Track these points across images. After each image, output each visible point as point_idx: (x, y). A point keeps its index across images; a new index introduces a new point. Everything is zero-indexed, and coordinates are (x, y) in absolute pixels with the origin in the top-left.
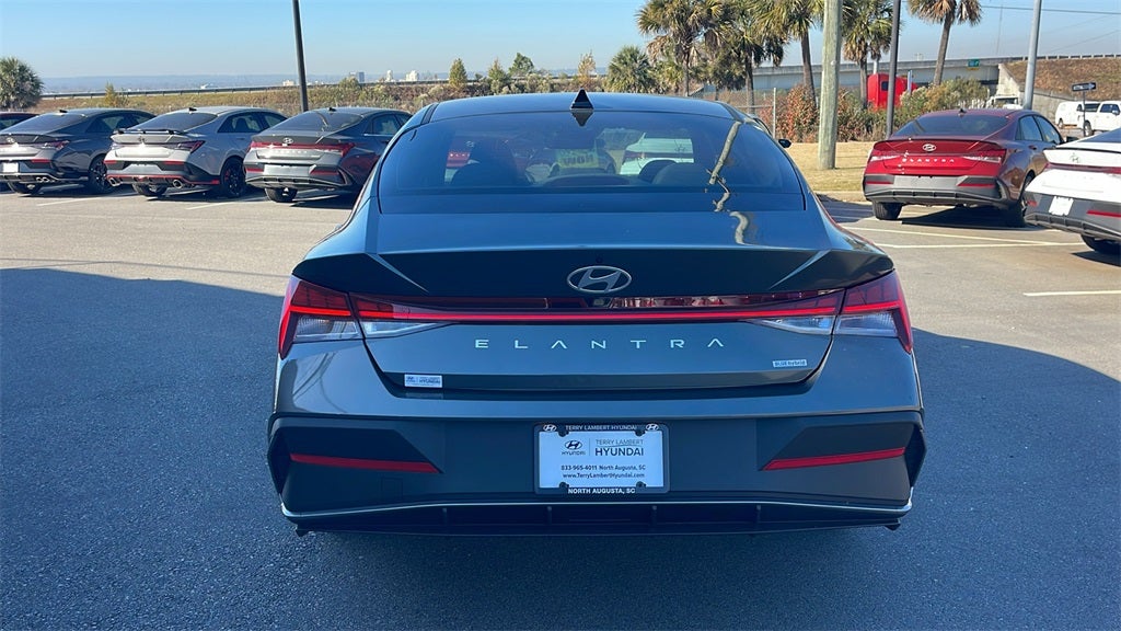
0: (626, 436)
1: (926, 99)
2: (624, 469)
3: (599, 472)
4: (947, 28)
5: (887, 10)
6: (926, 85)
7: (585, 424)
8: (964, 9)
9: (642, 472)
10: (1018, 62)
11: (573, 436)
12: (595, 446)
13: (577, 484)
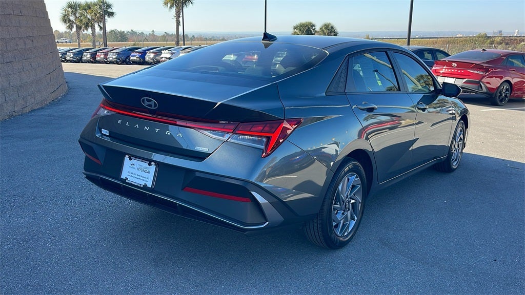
0: (145, 165)
2: (143, 177)
3: (136, 176)
7: (136, 157)
9: (147, 180)
11: (134, 161)
12: (138, 167)
13: (131, 180)
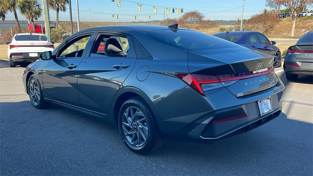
1: (55, 32)
3: (265, 109)
4: (58, 12)
5: (37, 6)
6: (55, 28)
8: (62, 7)
10: (61, 23)
